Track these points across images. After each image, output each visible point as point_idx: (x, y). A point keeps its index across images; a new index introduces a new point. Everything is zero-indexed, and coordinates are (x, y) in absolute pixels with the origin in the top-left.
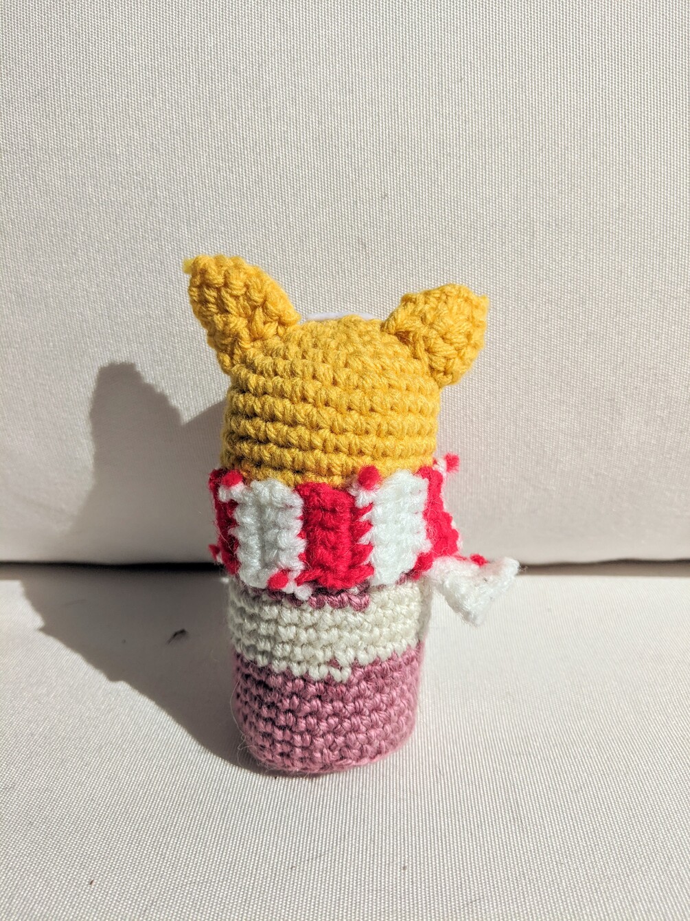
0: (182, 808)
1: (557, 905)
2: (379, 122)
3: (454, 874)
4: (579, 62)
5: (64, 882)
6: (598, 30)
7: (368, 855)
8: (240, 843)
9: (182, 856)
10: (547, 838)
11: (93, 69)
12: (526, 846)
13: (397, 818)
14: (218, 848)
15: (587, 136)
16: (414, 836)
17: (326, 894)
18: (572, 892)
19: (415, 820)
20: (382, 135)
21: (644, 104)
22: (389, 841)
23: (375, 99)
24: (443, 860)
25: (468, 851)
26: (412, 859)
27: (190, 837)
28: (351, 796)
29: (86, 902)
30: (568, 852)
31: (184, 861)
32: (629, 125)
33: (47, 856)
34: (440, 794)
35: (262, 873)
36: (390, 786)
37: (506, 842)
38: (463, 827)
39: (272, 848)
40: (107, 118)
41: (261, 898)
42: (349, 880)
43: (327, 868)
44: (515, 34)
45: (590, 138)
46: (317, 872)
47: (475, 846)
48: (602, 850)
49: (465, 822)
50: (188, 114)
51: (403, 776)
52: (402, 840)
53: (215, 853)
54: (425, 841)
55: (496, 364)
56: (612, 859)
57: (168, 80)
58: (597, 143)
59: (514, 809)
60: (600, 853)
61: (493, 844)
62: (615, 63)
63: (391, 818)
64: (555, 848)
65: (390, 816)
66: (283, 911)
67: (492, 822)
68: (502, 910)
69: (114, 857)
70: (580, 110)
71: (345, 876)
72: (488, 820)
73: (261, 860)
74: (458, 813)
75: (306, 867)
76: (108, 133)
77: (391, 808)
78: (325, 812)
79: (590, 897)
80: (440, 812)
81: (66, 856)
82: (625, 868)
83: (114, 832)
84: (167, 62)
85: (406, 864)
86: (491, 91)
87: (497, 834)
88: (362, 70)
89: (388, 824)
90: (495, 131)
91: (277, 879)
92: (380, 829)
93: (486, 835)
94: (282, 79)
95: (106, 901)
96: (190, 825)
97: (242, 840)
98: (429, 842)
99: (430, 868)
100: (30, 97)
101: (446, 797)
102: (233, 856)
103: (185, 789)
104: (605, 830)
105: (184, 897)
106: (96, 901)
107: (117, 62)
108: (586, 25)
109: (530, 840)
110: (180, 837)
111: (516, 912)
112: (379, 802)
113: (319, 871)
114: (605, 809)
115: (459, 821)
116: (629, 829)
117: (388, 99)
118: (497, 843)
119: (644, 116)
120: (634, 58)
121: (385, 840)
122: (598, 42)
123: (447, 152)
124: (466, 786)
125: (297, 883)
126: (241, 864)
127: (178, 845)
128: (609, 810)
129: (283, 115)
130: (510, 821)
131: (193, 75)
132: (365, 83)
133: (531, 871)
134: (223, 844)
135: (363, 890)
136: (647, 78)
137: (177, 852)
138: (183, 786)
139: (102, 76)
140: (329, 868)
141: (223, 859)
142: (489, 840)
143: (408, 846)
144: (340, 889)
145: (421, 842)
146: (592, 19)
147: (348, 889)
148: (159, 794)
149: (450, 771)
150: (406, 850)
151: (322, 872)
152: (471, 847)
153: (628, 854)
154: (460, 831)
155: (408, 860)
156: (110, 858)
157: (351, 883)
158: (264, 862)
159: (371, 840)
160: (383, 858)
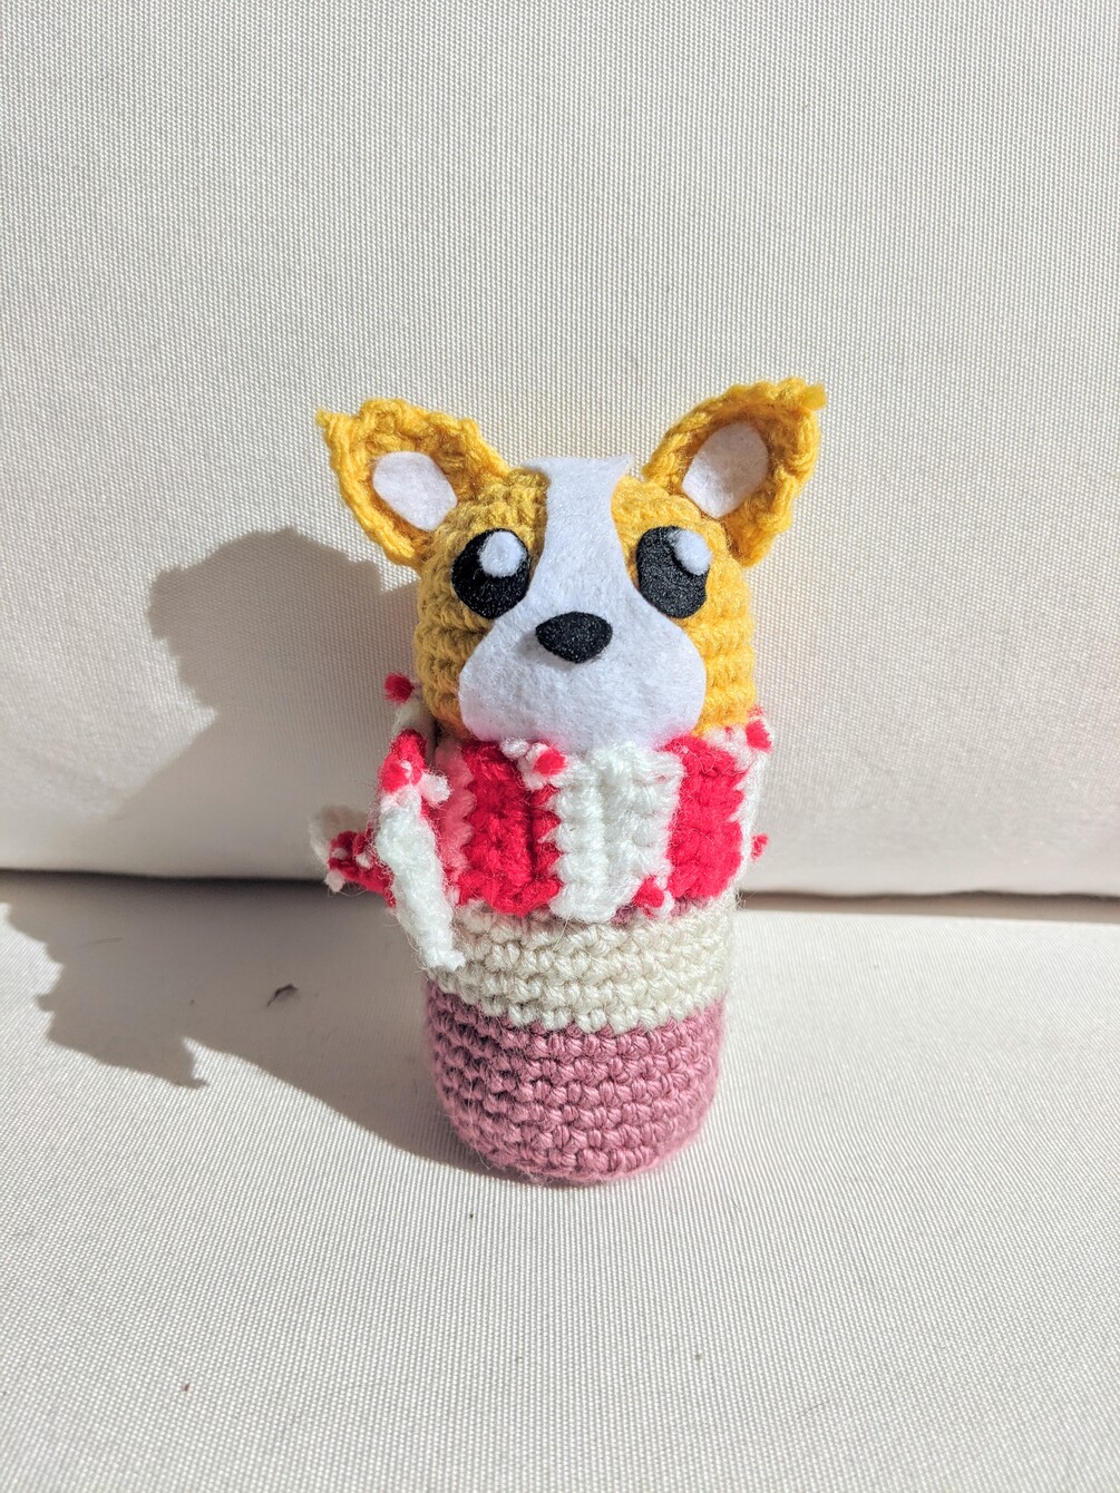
0: (322, 1266)
1: (944, 1411)
2: (670, 164)
3: (777, 1365)
4: (988, 94)
5: (138, 1387)
6: (1020, 46)
7: (637, 1337)
8: (426, 1321)
9: (333, 1343)
10: (914, 1310)
11: (202, 41)
12: (883, 1322)
13: (675, 1280)
14: (392, 1330)
15: (993, 213)
16: (706, 1308)
17: (578, 1399)
18: (964, 1391)
19: (704, 1282)
20: (675, 186)
21: (1083, 169)
22: (668, 1316)
23: (666, 128)
24: (757, 1344)
25: (794, 1330)
26: (708, 1342)
27: (342, 1312)
28: (598, 1246)
29: (181, 1419)
30: (949, 1331)
31: (338, 1351)
32: (1058, 200)
33: (104, 1346)
34: (739, 1242)
35: (469, 1369)
36: (658, 1229)
37: (851, 1315)
38: (782, 1293)
39: (481, 1329)
40: (223, 125)
41: (473, 1408)
42: (612, 1376)
43: (573, 1358)
44: (891, 42)
45: (998, 215)
46: (558, 1365)
47: (804, 1322)
48: (1001, 1327)
49: (784, 1285)
50: (359, 128)
51: (677, 1213)
52: (689, 1314)
53: (387, 1338)
54: (725, 1315)
55: (831, 566)
56: (1018, 1340)
57: (328, 69)
58: (1008, 224)
59: (858, 1265)
60: (999, 1332)
61: (833, 1319)
62: (1042, 100)
63: (667, 1280)
64: (929, 1324)
65: (664, 1276)
66: (512, 1428)
67: (826, 1285)
68: (859, 1419)
69: (219, 1347)
70: (985, 170)
71: (604, 1370)
72: (820, 1282)
73: (464, 1349)
74: (772, 1271)
75: (539, 1358)
76: (224, 150)
77: (665, 1265)
78: (560, 1271)
79: (992, 1398)
80: (742, 1269)
81: (137, 1346)
82: (1039, 1353)
83: (214, 1306)
84: (329, 40)
85: (700, 1352)
86: (849, 129)
87: (837, 1303)
88: (647, 79)
89: (663, 1289)
90: (852, 194)
91: (494, 1378)
92: (652, 1297)
93: (820, 1305)
94: (517, 83)
95: (215, 1417)
96: (340, 1293)
97: (430, 1317)
98: (731, 1317)
99: (738, 1357)
100: (91, 79)
101: (749, 1246)
102: (418, 1342)
103: (324, 1236)
104: (1002, 1296)
105: (346, 1409)
106: (198, 1417)
107: (244, 33)
108: (1001, 37)
109: (889, 1312)
110: (327, 1313)
111: (883, 1422)
112: (644, 1255)
113: (561, 1363)
114: (999, 1263)
115: (774, 1283)
116: (1039, 1295)
117: (686, 128)
118: (838, 1317)
119: (1083, 188)
120: (1072, 96)
121: (662, 1314)
122: (1019, 65)
123: (775, 221)
124: (778, 1229)
125: (529, 1383)
126: (432, 1355)
127: (324, 1326)
128: (1005, 1265)
129: (517, 141)
130: (854, 1282)
131: (370, 65)
132: (651, 101)
133: (897, 1360)
134: (399, 1323)
135: (636, 1393)
136: (1090, 128)
137: (325, 1337)
138: (319, 1230)
139: (217, 54)
140: (577, 1358)
141: (402, 1347)
142: (825, 1313)
143: (699, 1323)
144: (600, 1391)
145: (719, 1317)
146: (1011, 27)
147: (613, 1391)
148: (281, 1244)
149: (750, 1205)
150: (697, 1329)
151: (567, 1365)
152: (799, 1324)
153: (1041, 1333)
154: (778, 1298)
155: (702, 1345)
156: (213, 1349)
157: (616, 1381)
158: (470, 1351)
159: (638, 1314)
160: (662, 1342)
